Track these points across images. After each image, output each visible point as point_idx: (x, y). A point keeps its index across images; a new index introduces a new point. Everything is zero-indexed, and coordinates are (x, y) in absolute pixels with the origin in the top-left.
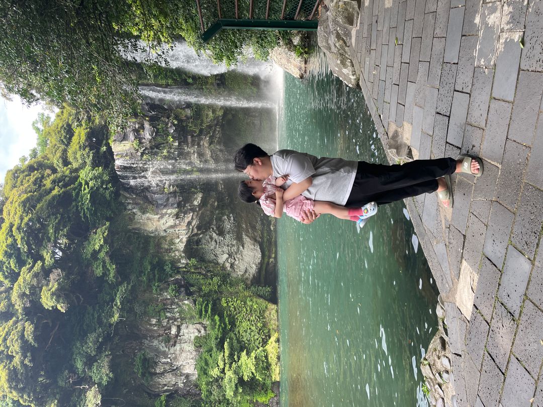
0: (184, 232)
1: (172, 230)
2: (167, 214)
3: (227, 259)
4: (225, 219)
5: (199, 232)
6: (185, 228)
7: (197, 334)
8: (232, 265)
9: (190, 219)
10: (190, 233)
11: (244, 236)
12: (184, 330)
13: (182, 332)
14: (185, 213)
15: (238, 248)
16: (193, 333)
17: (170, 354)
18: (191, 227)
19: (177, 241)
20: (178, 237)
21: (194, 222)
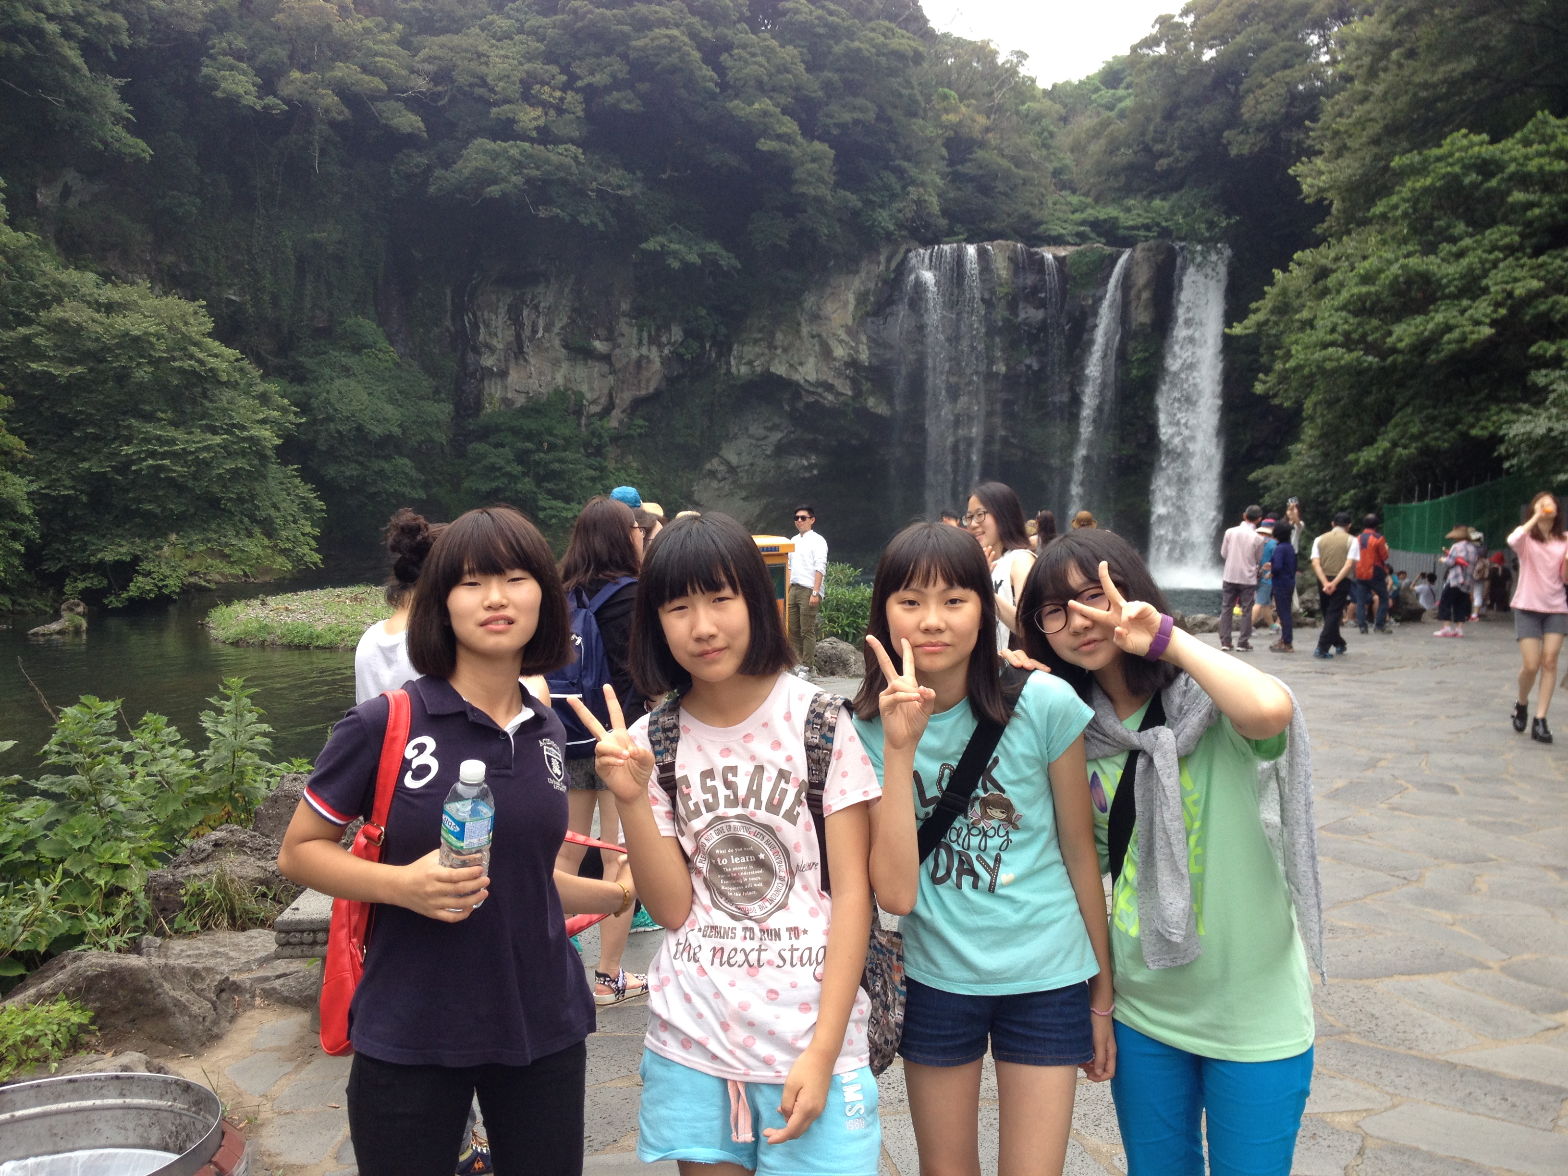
0: (812, 376)
1: (817, 350)
2: (857, 344)
3: (728, 463)
4: (809, 458)
6: (820, 378)
8: (712, 474)
9: (840, 389)
10: (807, 386)
11: (764, 501)
12: (598, 368)
13: (596, 364)
15: (742, 487)
16: (592, 389)
17: (550, 337)
18: (820, 390)
19: (794, 360)
20: (800, 364)
21: (830, 397)
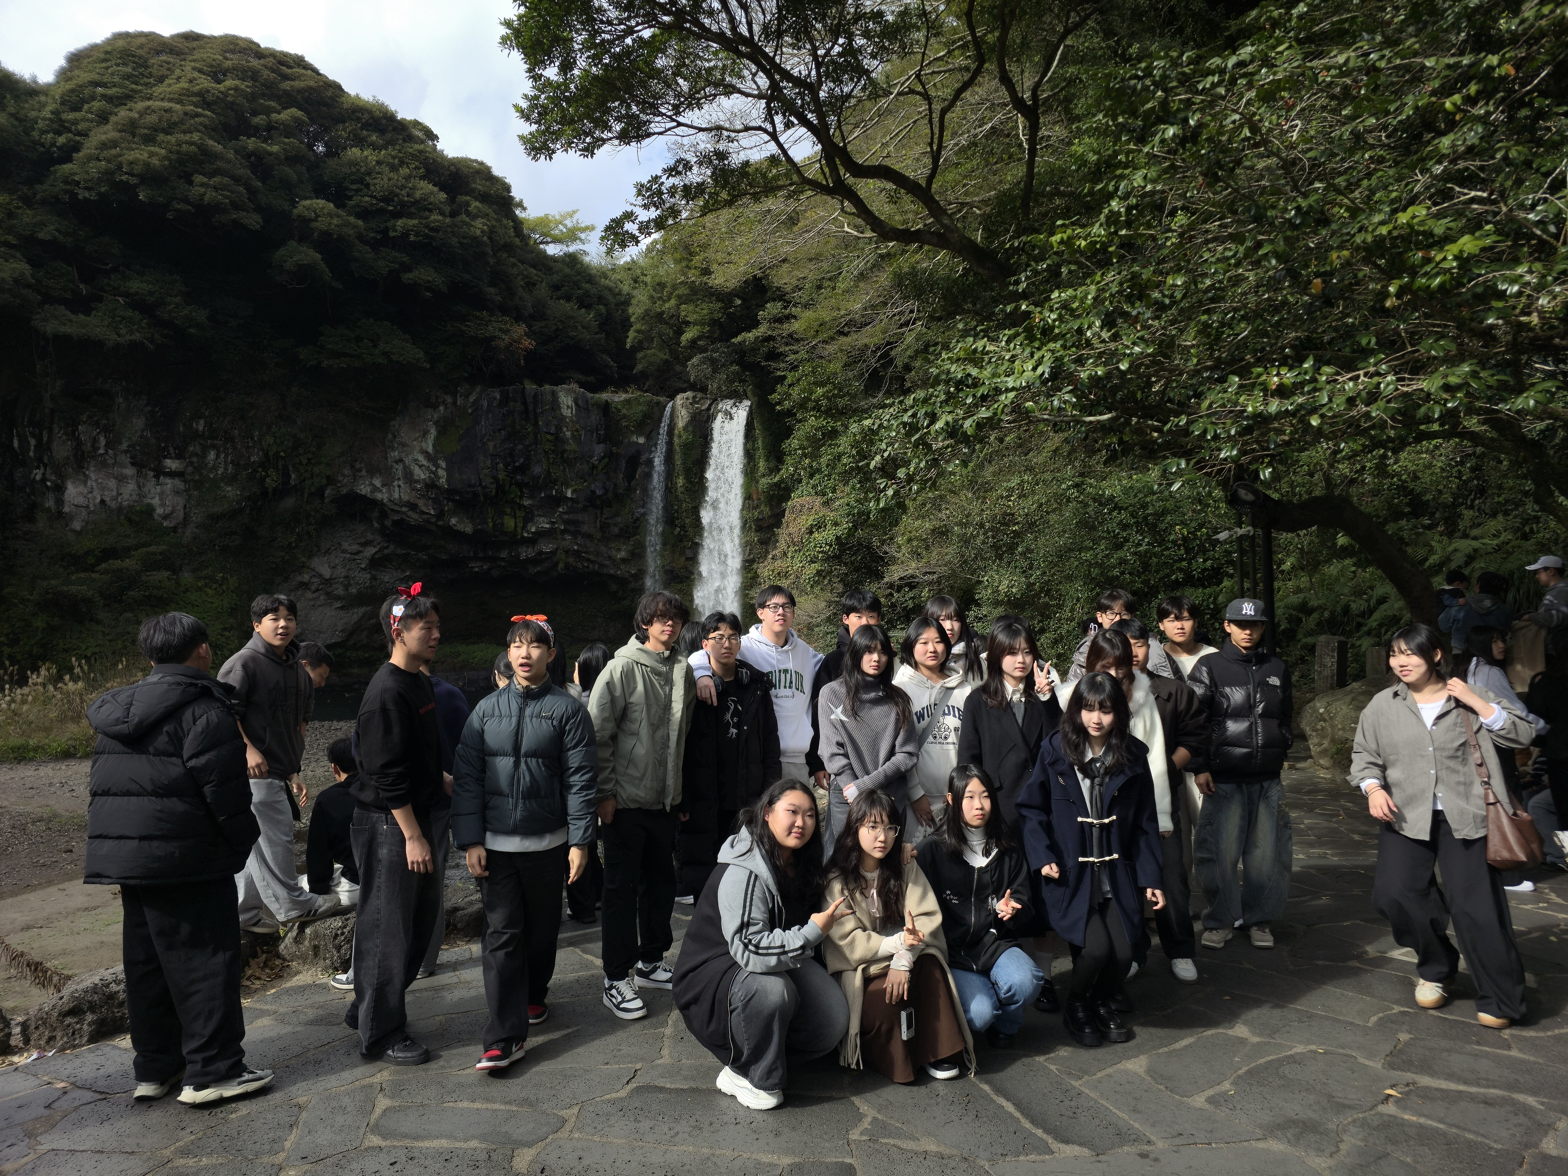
0: (396, 496)
1: (400, 473)
2: (436, 469)
3: (319, 575)
4: (404, 571)
5: (388, 523)
6: (405, 498)
7: (160, 511)
8: (305, 585)
9: (423, 509)
10: (392, 506)
12: (171, 485)
13: (168, 481)
14: (436, 501)
15: (338, 598)
16: (163, 504)
17: (115, 455)
18: (404, 509)
19: (377, 482)
20: (383, 485)
21: (415, 516)
